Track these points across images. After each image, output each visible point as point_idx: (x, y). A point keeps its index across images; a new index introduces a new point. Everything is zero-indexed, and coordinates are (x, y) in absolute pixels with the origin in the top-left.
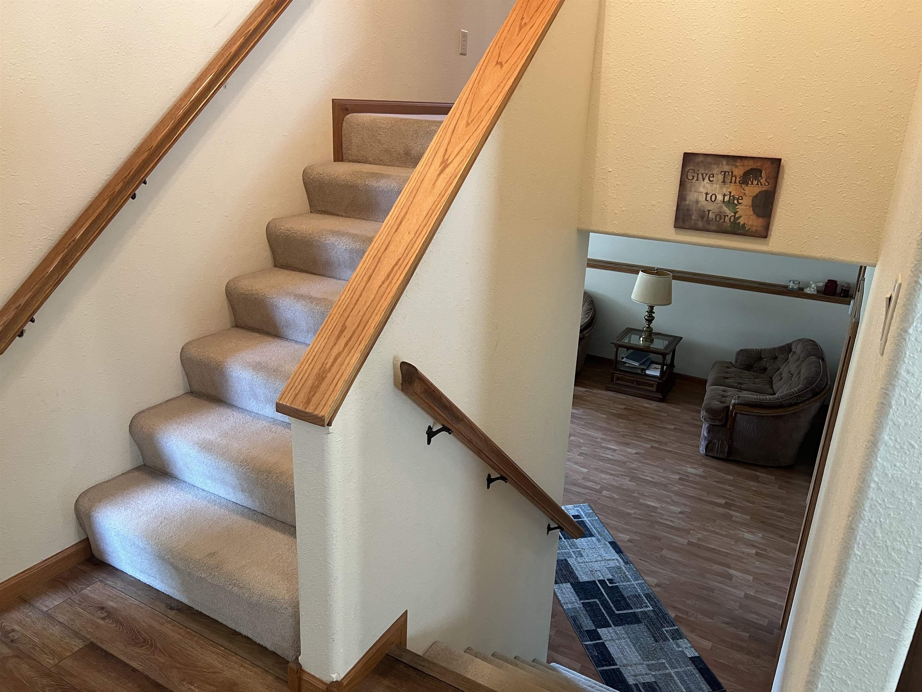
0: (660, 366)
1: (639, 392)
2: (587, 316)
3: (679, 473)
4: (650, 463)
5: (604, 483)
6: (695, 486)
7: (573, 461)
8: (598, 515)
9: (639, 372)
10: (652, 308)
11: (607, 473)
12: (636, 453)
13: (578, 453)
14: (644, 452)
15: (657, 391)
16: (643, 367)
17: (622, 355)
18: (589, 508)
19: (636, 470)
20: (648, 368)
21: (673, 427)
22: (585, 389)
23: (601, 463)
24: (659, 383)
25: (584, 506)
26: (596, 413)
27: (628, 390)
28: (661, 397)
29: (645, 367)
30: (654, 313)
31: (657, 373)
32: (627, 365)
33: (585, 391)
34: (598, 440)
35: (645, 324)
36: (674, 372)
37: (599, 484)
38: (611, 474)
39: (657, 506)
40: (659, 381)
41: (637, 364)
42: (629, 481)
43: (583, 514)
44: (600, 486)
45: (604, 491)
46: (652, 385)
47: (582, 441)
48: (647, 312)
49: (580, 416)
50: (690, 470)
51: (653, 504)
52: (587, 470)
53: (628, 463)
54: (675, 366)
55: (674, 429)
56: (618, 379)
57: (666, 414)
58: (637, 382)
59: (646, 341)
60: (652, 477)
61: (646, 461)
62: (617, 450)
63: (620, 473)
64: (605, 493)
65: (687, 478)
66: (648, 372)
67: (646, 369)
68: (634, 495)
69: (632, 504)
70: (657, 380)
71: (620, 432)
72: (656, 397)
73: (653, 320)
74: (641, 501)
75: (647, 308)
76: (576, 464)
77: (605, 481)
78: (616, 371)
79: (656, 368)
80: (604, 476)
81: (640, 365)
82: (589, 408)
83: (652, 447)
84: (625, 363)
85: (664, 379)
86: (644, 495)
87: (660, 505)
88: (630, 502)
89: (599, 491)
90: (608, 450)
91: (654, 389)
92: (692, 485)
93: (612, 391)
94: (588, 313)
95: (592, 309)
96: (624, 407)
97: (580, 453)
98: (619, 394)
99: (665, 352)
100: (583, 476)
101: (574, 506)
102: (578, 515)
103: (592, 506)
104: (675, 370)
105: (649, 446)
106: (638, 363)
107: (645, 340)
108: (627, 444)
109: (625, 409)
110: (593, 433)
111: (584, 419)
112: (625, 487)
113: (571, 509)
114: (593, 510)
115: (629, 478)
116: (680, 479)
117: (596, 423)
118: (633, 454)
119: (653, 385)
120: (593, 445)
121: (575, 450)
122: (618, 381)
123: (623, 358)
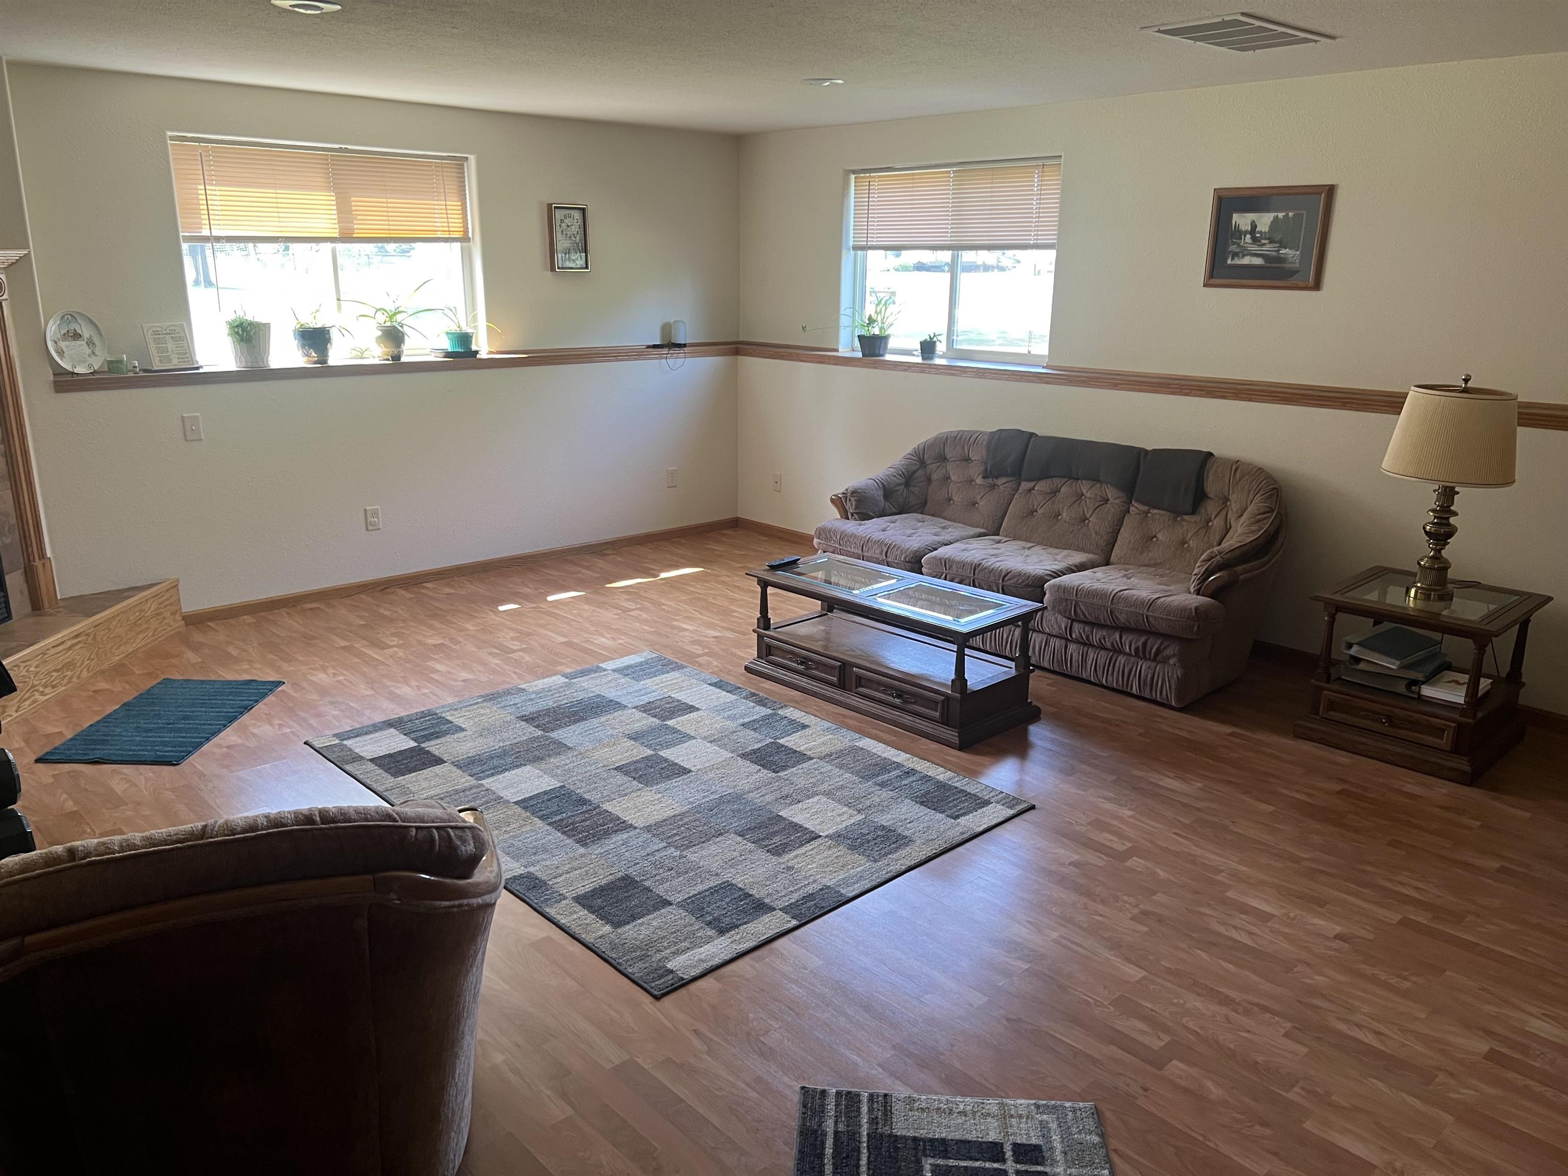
0: (1465, 678)
1: (1399, 750)
2: (1254, 528)
3: (1489, 1033)
4: (1383, 977)
5: (1187, 1028)
6: (1549, 1093)
7: (1107, 935)
8: (1116, 1159)
9: (1401, 688)
10: (1448, 494)
11: (1212, 994)
12: (1338, 937)
13: (1136, 911)
14: (1371, 937)
15: (1456, 749)
16: (1412, 675)
17: (1349, 639)
18: (1090, 1124)
19: (1323, 996)
20: (1429, 679)
21: (1498, 865)
22: (1229, 729)
23: (1204, 955)
24: (1460, 725)
25: (1074, 1111)
26: (1244, 797)
27: (1363, 740)
28: (1467, 768)
29: (1420, 677)
30: (1455, 514)
31: (1458, 696)
32: (1362, 666)
33: (1230, 735)
34: (1218, 878)
35: (1426, 549)
36: (1519, 702)
37: (1167, 1030)
38: (1225, 1001)
39: (1374, 1159)
40: (1462, 719)
41: (1391, 664)
42: (1286, 1035)
43: (1058, 1145)
44: (1166, 1039)
45: (1175, 1062)
46: (1439, 732)
47: (1162, 874)
48: (1433, 511)
49: (1185, 800)
50: (1540, 1026)
51: (1359, 1150)
52: (1143, 973)
53: (1300, 968)
54: (1524, 684)
55: (1498, 870)
56: (1332, 706)
57: (1479, 823)
58: (1388, 717)
59: (1427, 597)
60: (1377, 1033)
61: (1368, 970)
62: (1273, 916)
63: (1256, 1000)
64: (1176, 1067)
65: (1520, 1057)
66: (1427, 691)
67: (1423, 683)
68: (1290, 1095)
69: (1267, 1132)
70: (1456, 716)
71: (1303, 859)
72: (1451, 769)
73: (1450, 535)
74: (1308, 1125)
75: (1432, 501)
76: (1111, 949)
77: (1191, 1024)
78: (1328, 681)
79: (1458, 683)
80: (1195, 1002)
81: (1401, 668)
82: (1229, 782)
83: (1405, 923)
84: (1357, 660)
85: (1480, 715)
86: (1330, 1104)
87: (1387, 1157)
88: (1264, 1124)
89: (1157, 1061)
90: (1245, 913)
91: (1445, 742)
92: (1538, 1088)
93: (1311, 740)
94: (1258, 521)
95: (1272, 511)
96: (1339, 787)
97: (1145, 913)
98: (1332, 749)
99: (1487, 628)
100: (1118, 994)
101: (1038, 1107)
102: (1037, 1148)
103: (1108, 1114)
104: (1525, 698)
105: (1394, 917)
106: (1398, 663)
107: (1425, 594)
108: (1317, 902)
109: (1341, 792)
110: (1208, 855)
111: (1198, 809)
112: (1260, 1059)
113: (1020, 1116)
114: (1102, 1135)
115: (1288, 1025)
116: (1492, 1055)
117: (1232, 828)
118: (1327, 938)
119: (1444, 731)
120: (1196, 892)
121: (1131, 900)
122: (1331, 713)
123: (1350, 646)
